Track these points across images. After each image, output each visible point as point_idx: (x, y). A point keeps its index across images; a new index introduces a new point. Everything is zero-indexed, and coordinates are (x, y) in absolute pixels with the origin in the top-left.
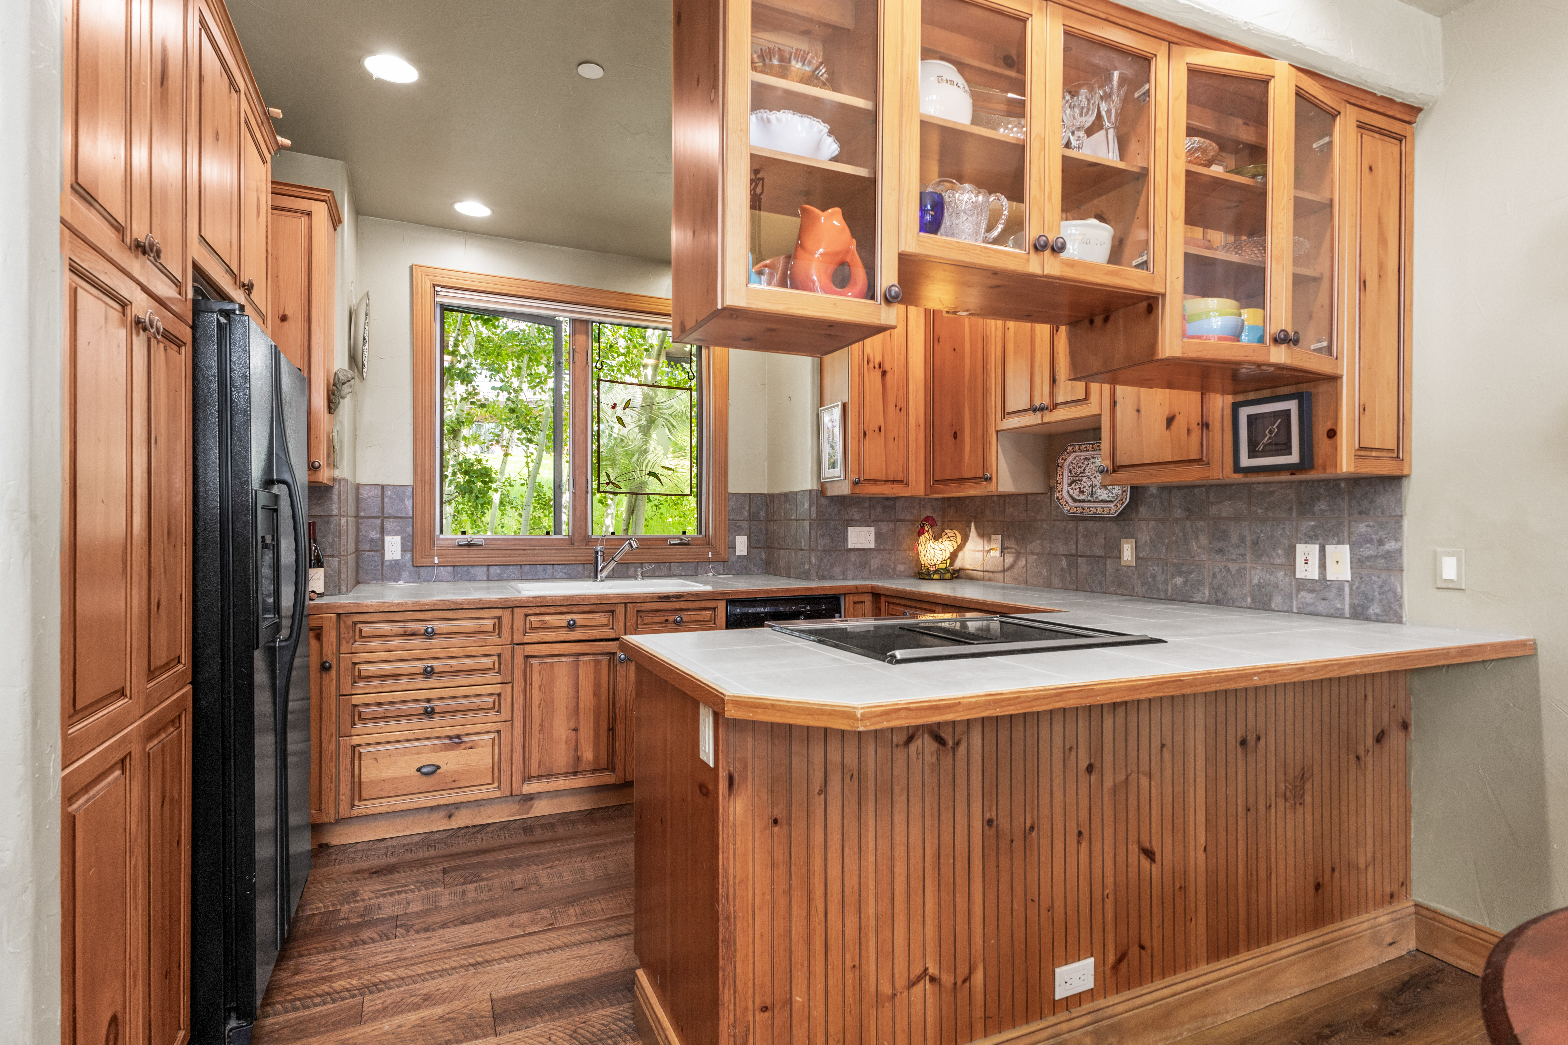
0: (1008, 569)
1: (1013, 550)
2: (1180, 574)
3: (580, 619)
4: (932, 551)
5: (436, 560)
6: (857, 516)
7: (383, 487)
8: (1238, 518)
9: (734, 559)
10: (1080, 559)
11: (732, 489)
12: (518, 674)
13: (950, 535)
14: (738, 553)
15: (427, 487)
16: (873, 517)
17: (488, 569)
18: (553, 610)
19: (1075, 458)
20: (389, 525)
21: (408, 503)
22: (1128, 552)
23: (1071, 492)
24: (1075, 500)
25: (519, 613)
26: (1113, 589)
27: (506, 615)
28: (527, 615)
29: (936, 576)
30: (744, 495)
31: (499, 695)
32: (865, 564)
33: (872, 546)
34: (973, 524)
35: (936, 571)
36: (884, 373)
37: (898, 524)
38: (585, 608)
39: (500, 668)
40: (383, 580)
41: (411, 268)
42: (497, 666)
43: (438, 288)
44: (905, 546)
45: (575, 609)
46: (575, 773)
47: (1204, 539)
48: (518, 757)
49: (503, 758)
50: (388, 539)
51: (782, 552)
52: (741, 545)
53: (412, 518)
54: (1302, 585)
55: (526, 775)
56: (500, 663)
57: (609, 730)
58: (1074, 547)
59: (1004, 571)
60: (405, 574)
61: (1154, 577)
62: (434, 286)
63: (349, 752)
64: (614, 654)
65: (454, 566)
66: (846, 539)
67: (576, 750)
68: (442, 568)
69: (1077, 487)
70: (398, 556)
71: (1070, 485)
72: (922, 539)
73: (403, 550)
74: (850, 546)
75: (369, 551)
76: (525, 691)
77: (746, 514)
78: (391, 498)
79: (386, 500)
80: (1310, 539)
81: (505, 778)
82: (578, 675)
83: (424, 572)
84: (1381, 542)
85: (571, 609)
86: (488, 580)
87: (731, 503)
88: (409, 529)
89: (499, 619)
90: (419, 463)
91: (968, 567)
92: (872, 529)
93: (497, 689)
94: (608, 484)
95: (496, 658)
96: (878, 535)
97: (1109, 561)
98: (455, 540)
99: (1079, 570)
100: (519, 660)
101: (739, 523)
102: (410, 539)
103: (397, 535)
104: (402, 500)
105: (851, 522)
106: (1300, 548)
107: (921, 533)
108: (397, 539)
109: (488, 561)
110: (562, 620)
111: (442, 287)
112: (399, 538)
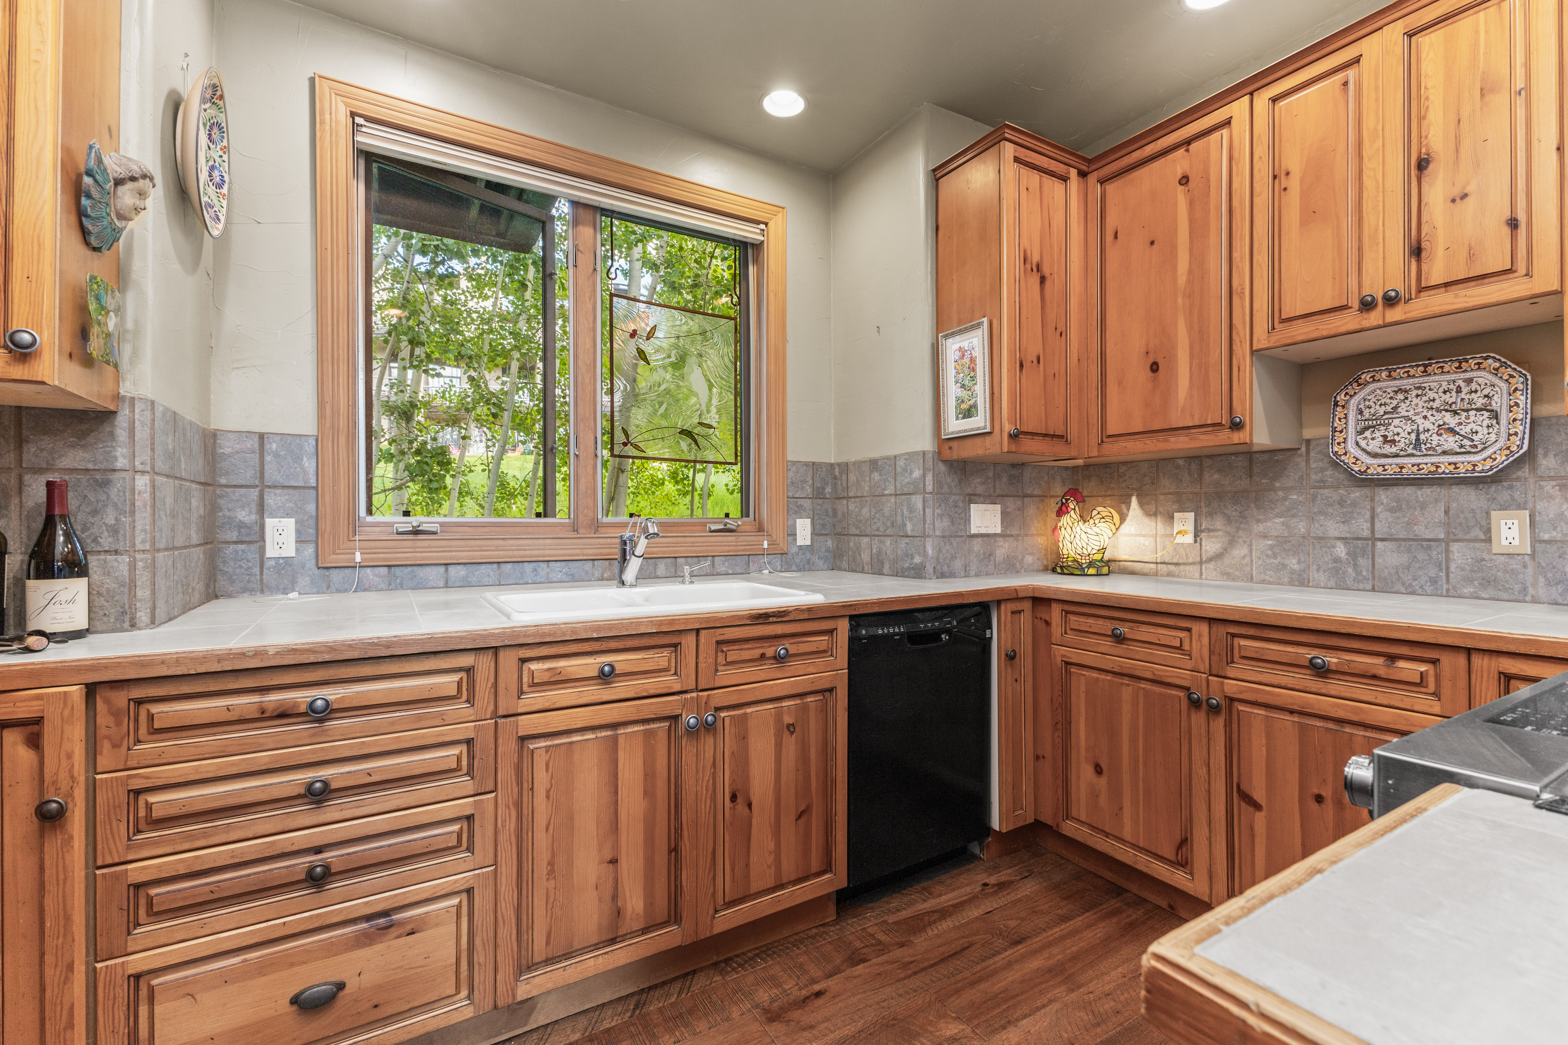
0: (1210, 560)
1: (1220, 533)
3: (622, 661)
4: (1084, 536)
5: (358, 557)
6: (980, 490)
7: (262, 436)
9: (794, 550)
10: (1379, 544)
11: (791, 457)
12: (506, 773)
13: (1104, 514)
14: (800, 542)
15: (342, 439)
16: (998, 491)
17: (447, 570)
18: (574, 648)
19: (1373, 392)
20: (271, 499)
21: (309, 465)
22: (1510, 532)
23: (1363, 444)
24: (1374, 455)
25: (509, 659)
26: (1466, 591)
27: (484, 664)
28: (523, 661)
29: (1092, 571)
30: (806, 464)
31: (470, 818)
32: (990, 555)
33: (998, 530)
34: (1134, 500)
36: (1043, 280)
37: (1026, 500)
38: (630, 643)
39: (471, 766)
40: (262, 591)
41: (312, 81)
42: (464, 763)
43: (359, 120)
44: (1039, 531)
45: (613, 645)
46: (613, 941)
48: (507, 932)
49: (478, 941)
50: (271, 523)
51: (866, 540)
52: (804, 530)
53: (316, 488)
55: (524, 962)
56: (471, 756)
57: (670, 852)
58: (1366, 526)
59: (1201, 563)
60: (303, 581)
62: (353, 115)
63: (122, 992)
64: (676, 718)
65: (389, 566)
66: (967, 521)
67: (615, 897)
68: (369, 570)
69: (1378, 434)
70: (290, 550)
71: (1361, 432)
73: (300, 541)
74: (974, 531)
75: (236, 543)
76: (519, 805)
77: (809, 490)
78: (277, 455)
79: (268, 458)
81: (482, 977)
82: (615, 762)
83: (336, 576)
85: (604, 646)
86: (447, 586)
87: (791, 474)
88: (311, 507)
89: (469, 670)
90: (328, 398)
91: (1124, 557)
92: (998, 507)
93: (464, 806)
94: (625, 444)
95: (464, 748)
96: (1004, 515)
97: (1455, 547)
98: (391, 525)
99: (1379, 560)
100: (508, 747)
101: (800, 502)
102: (312, 522)
103: (288, 515)
104: (298, 459)
105: (972, 498)
108: (290, 524)
109: (446, 557)
110: (589, 665)
111: (368, 119)
112: (292, 521)
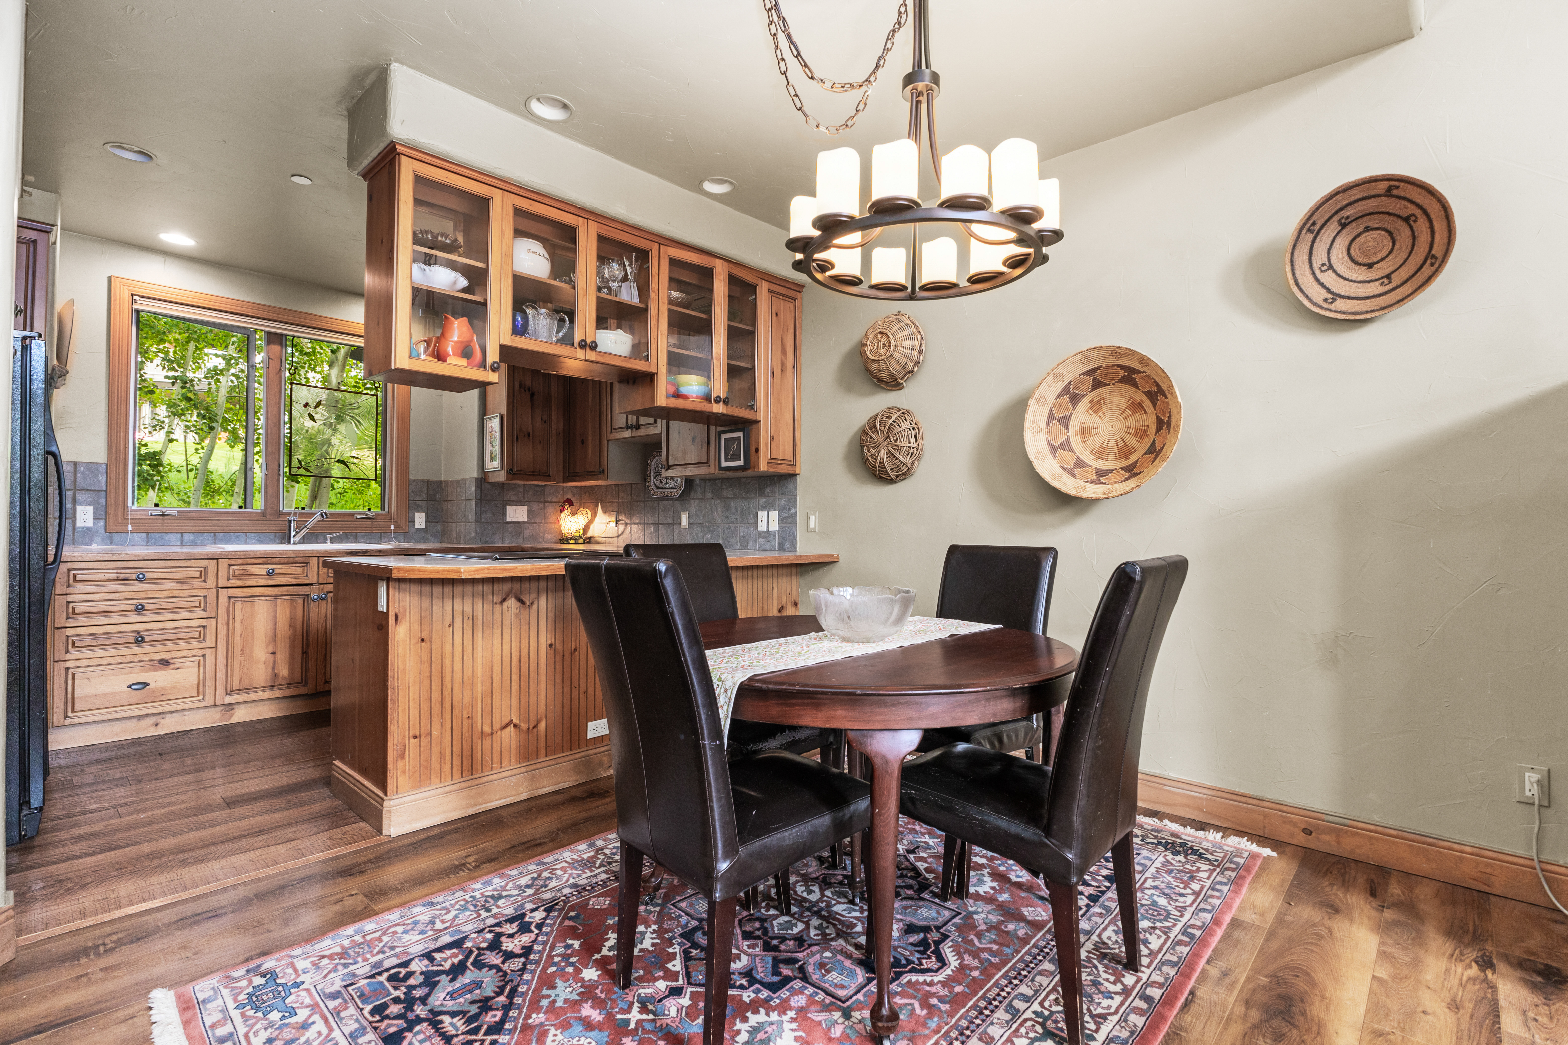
0: (621, 535)
1: (623, 522)
2: (709, 531)
3: (278, 569)
4: (570, 524)
5: (130, 528)
6: (513, 498)
7: (75, 464)
8: (734, 498)
9: (413, 530)
10: (660, 526)
11: (412, 476)
12: (222, 611)
13: (583, 512)
14: (417, 526)
15: (121, 465)
16: (526, 500)
17: (182, 536)
18: (255, 561)
19: (658, 460)
20: (80, 497)
21: (102, 478)
22: (685, 520)
23: (656, 482)
24: (658, 488)
25: (223, 564)
27: (212, 565)
28: (230, 565)
29: (572, 541)
30: (423, 481)
31: (204, 627)
32: (520, 533)
33: (526, 520)
34: (599, 504)
35: (572, 538)
36: (533, 395)
37: (545, 504)
38: (283, 560)
39: (205, 607)
40: (74, 544)
41: (109, 279)
42: (202, 605)
43: (135, 298)
44: (551, 520)
45: (274, 560)
46: (273, 686)
47: (720, 510)
48: (221, 675)
49: (207, 676)
50: (79, 509)
51: (454, 525)
52: (420, 520)
53: (106, 491)
54: (761, 534)
55: (229, 689)
56: (205, 603)
57: (303, 653)
58: (657, 518)
59: (618, 536)
60: (98, 539)
61: (697, 535)
62: (132, 295)
63: (63, 673)
64: (307, 595)
65: (148, 532)
66: (504, 514)
67: (274, 668)
68: (135, 535)
69: (659, 479)
70: (90, 523)
71: (655, 477)
72: (563, 514)
73: (96, 518)
74: (508, 520)
76: (228, 624)
77: (425, 496)
78: (83, 473)
79: (79, 475)
80: (763, 508)
81: (209, 692)
82: (276, 611)
83: (116, 537)
84: (789, 510)
85: (270, 560)
86: (182, 544)
87: (411, 486)
88: (103, 501)
89: (205, 568)
90: (113, 444)
91: (596, 535)
92: (526, 508)
93: (202, 622)
94: (299, 468)
95: (202, 599)
96: (530, 512)
97: (676, 526)
98: (148, 511)
99: (660, 533)
100: (223, 600)
101: (418, 503)
102: (103, 509)
103: (89, 505)
104: (96, 476)
105: (509, 503)
106: (759, 513)
107: (561, 511)
108: (90, 509)
109: (184, 529)
110: (262, 570)
111: (141, 296)
112: (92, 508)
